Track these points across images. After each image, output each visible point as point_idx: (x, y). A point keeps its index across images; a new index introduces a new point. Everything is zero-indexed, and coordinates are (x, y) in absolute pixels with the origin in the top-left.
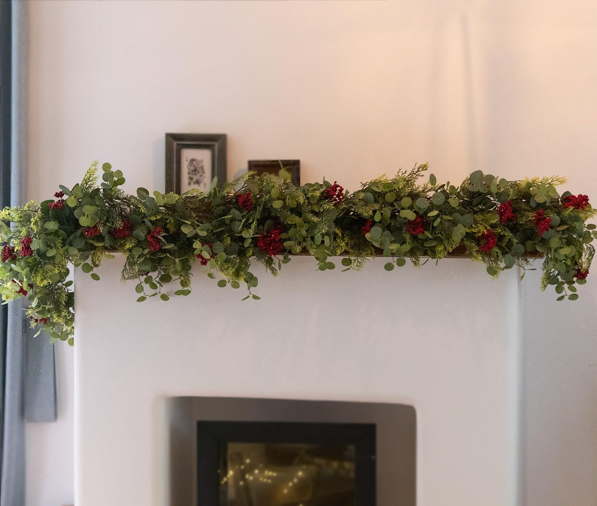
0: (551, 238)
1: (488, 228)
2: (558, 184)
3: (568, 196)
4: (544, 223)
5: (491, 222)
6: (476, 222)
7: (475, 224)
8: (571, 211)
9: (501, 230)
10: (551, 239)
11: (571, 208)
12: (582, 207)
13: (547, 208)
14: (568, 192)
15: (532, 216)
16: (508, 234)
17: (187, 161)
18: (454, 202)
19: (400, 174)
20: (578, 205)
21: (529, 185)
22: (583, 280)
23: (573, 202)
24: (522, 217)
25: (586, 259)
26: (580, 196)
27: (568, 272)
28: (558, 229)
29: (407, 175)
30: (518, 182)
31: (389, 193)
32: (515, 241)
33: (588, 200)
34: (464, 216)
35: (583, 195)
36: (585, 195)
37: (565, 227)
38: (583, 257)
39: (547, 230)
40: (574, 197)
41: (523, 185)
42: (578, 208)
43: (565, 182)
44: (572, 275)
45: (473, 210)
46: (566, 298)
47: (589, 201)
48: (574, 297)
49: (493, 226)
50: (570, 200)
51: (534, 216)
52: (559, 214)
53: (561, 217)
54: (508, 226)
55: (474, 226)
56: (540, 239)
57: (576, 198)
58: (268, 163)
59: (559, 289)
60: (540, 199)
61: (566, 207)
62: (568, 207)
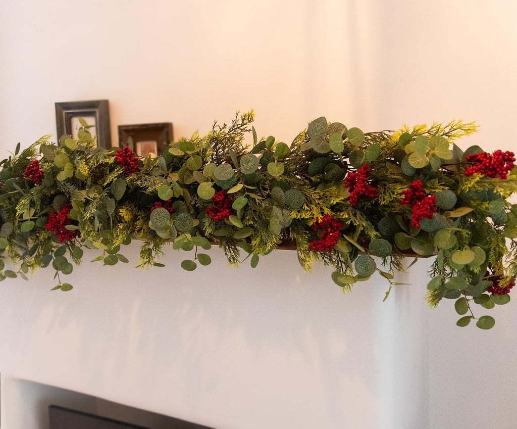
0: (438, 230)
1: (327, 211)
2: (462, 135)
3: (476, 153)
4: (423, 204)
5: (332, 202)
6: (309, 202)
7: (308, 205)
8: (477, 182)
9: (349, 214)
10: (439, 232)
11: (478, 177)
12: (501, 174)
13: (432, 177)
14: (476, 148)
15: (400, 191)
16: (361, 223)
17: (77, 129)
18: (275, 170)
19: (217, 129)
20: (494, 169)
21: (406, 138)
22: (504, 297)
23: (484, 165)
24: (385, 193)
25: (509, 264)
26: (499, 153)
27: (474, 283)
28: (453, 214)
29: (227, 131)
30: (387, 133)
31: (192, 158)
32: (373, 234)
33: (514, 160)
34: (288, 192)
35: (504, 151)
36: (508, 152)
37: (467, 210)
38: (504, 258)
39: (430, 217)
40: (485, 155)
41: (396, 137)
42: (493, 176)
43: (474, 131)
44: (483, 288)
45: (310, 181)
46: (473, 322)
47: (515, 163)
48: (487, 323)
49: (335, 208)
50: (478, 161)
51: (403, 193)
52: (454, 187)
53: (459, 192)
54: (362, 209)
55: (306, 208)
56: (418, 232)
57: (490, 158)
58: (136, 127)
59: (461, 307)
60: (417, 161)
61: (469, 174)
62: (471, 174)
